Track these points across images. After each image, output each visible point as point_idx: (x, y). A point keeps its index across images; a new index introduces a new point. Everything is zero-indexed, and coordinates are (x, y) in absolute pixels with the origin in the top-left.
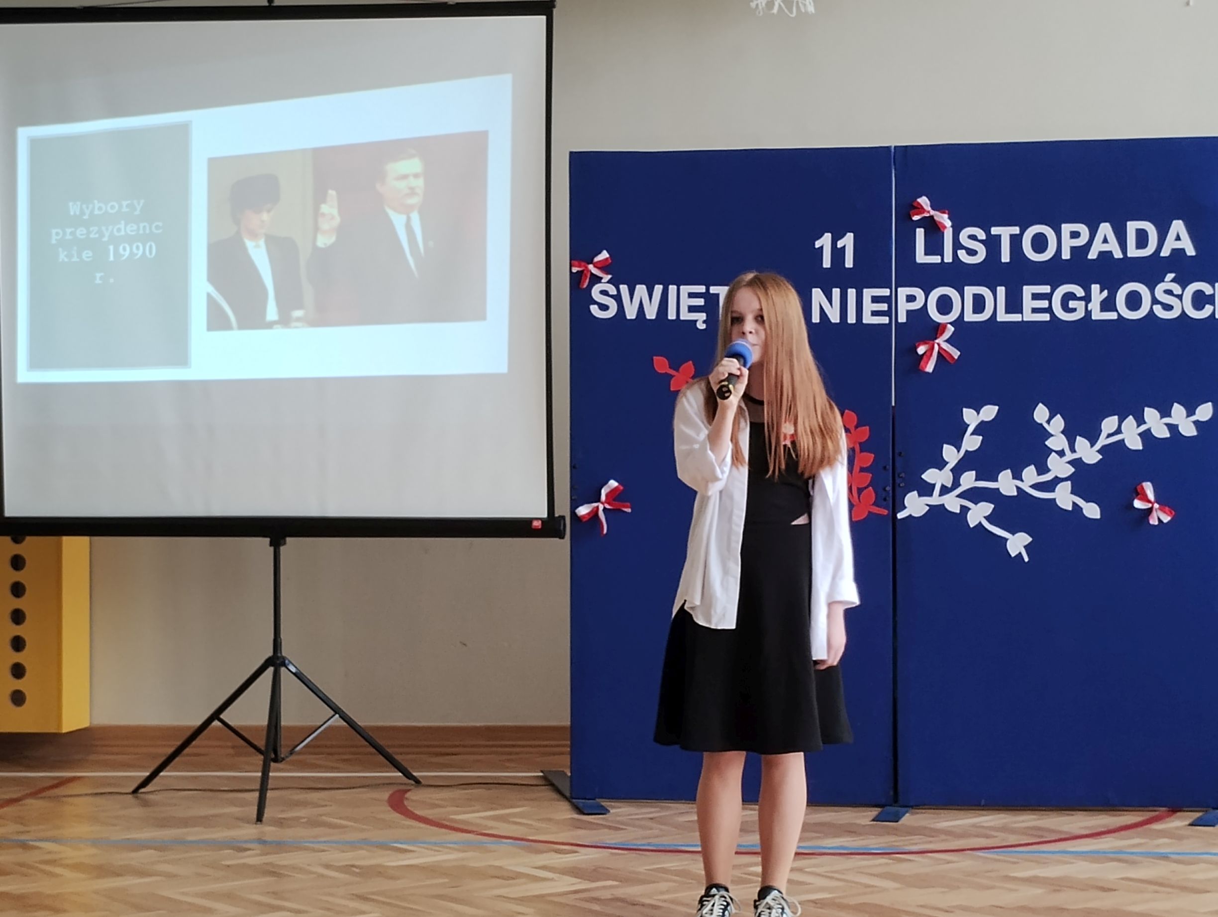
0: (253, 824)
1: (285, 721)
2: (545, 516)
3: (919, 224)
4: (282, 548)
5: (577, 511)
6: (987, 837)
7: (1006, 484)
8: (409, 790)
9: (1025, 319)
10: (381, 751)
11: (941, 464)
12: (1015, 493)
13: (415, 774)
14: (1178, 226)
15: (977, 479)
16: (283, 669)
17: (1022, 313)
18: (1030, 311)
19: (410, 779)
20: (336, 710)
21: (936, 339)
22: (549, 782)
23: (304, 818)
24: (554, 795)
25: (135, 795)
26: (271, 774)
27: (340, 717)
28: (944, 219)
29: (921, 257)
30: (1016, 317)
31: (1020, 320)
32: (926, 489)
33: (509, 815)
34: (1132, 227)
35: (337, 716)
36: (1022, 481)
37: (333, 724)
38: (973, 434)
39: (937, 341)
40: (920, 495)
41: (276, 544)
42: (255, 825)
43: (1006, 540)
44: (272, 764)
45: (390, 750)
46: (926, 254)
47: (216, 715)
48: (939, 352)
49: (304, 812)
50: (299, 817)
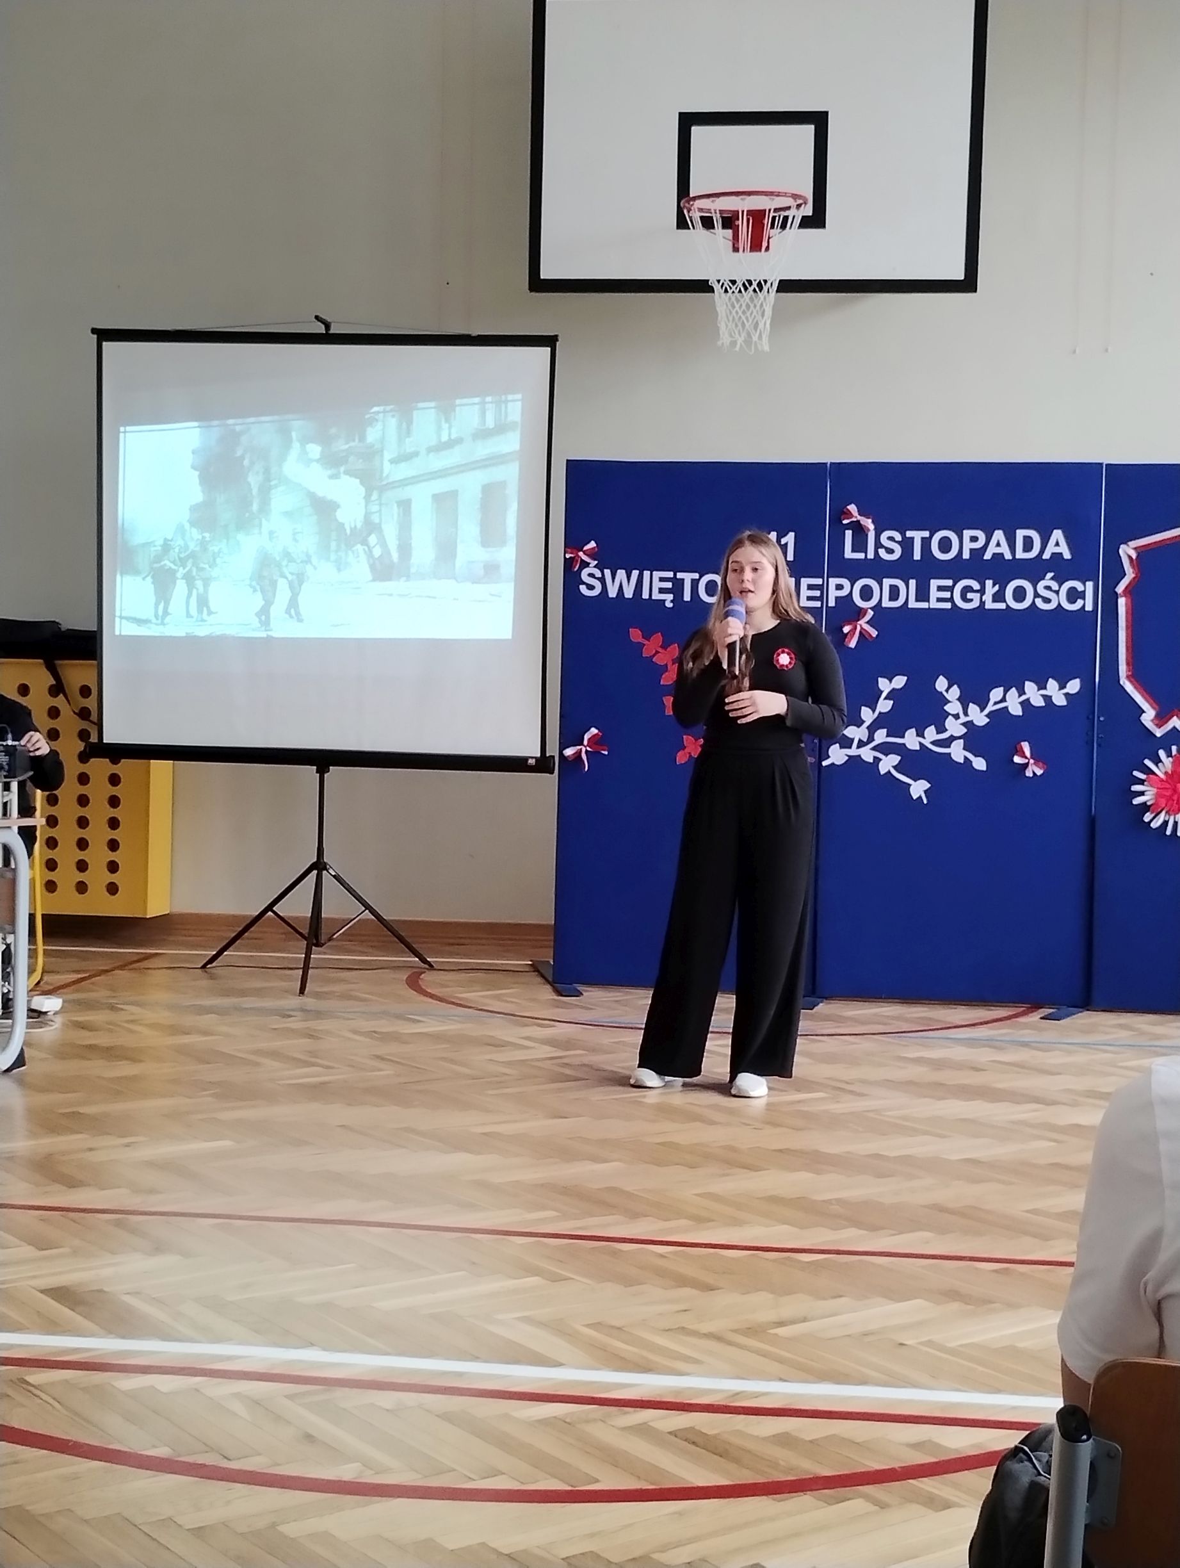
0: (296, 995)
2: (539, 755)
3: (848, 526)
4: (326, 775)
5: (564, 752)
6: (885, 1024)
7: (911, 740)
8: (424, 972)
9: (931, 607)
10: (402, 940)
11: (859, 723)
12: (918, 748)
13: (428, 959)
14: (1057, 535)
15: (888, 736)
16: (325, 872)
17: (929, 601)
18: (935, 600)
19: (424, 963)
20: (367, 907)
21: (859, 620)
22: (535, 968)
23: (338, 992)
24: (539, 980)
25: (203, 970)
26: (312, 956)
27: (370, 911)
28: (869, 523)
29: (849, 554)
30: (924, 605)
31: (927, 607)
32: (846, 743)
33: (502, 995)
34: (1020, 534)
35: (367, 911)
36: (924, 738)
37: (364, 918)
38: (886, 698)
39: (859, 623)
40: (841, 747)
41: (322, 771)
42: (298, 997)
43: (910, 785)
44: (314, 948)
45: (409, 940)
46: (853, 551)
47: (270, 908)
48: (861, 632)
49: (338, 988)
50: (334, 992)
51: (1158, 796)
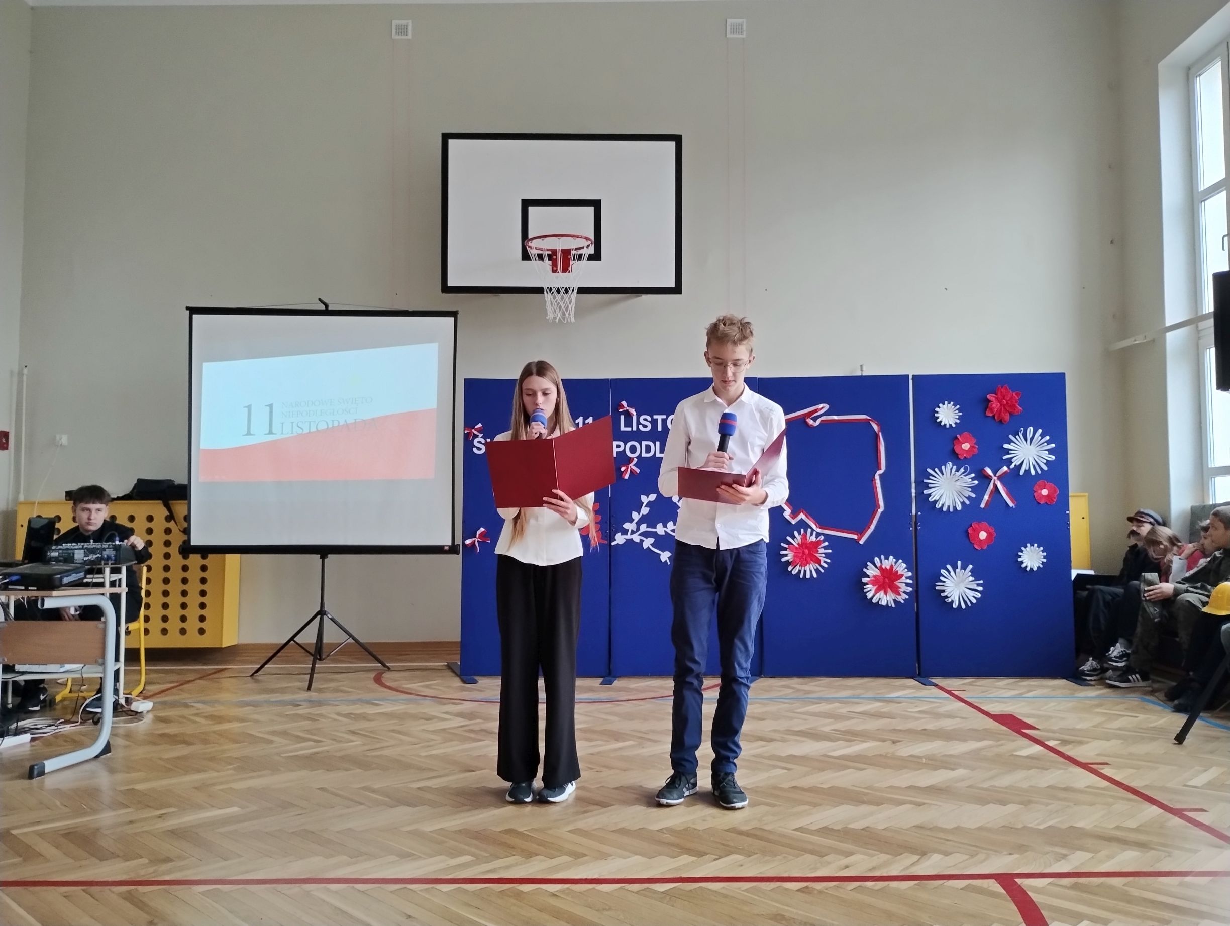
1: (325, 641)
2: (450, 544)
3: (622, 413)
4: (326, 560)
5: (465, 542)
6: (655, 692)
7: (660, 529)
8: (384, 672)
10: (371, 654)
11: (631, 520)
12: (664, 533)
13: (387, 664)
15: (647, 527)
16: (325, 617)
19: (385, 667)
20: (351, 636)
22: (449, 667)
23: (331, 688)
24: (453, 675)
25: (253, 677)
26: (316, 666)
27: (353, 639)
28: (633, 411)
29: (623, 428)
32: (625, 532)
33: (431, 685)
35: (351, 638)
36: (667, 528)
37: (348, 642)
38: (645, 507)
39: (630, 465)
40: (622, 535)
41: (323, 557)
42: (306, 692)
43: (660, 555)
44: (317, 661)
45: (375, 653)
46: (625, 426)
47: (292, 639)
48: (631, 471)
49: (332, 685)
50: (329, 688)
51: (794, 556)
